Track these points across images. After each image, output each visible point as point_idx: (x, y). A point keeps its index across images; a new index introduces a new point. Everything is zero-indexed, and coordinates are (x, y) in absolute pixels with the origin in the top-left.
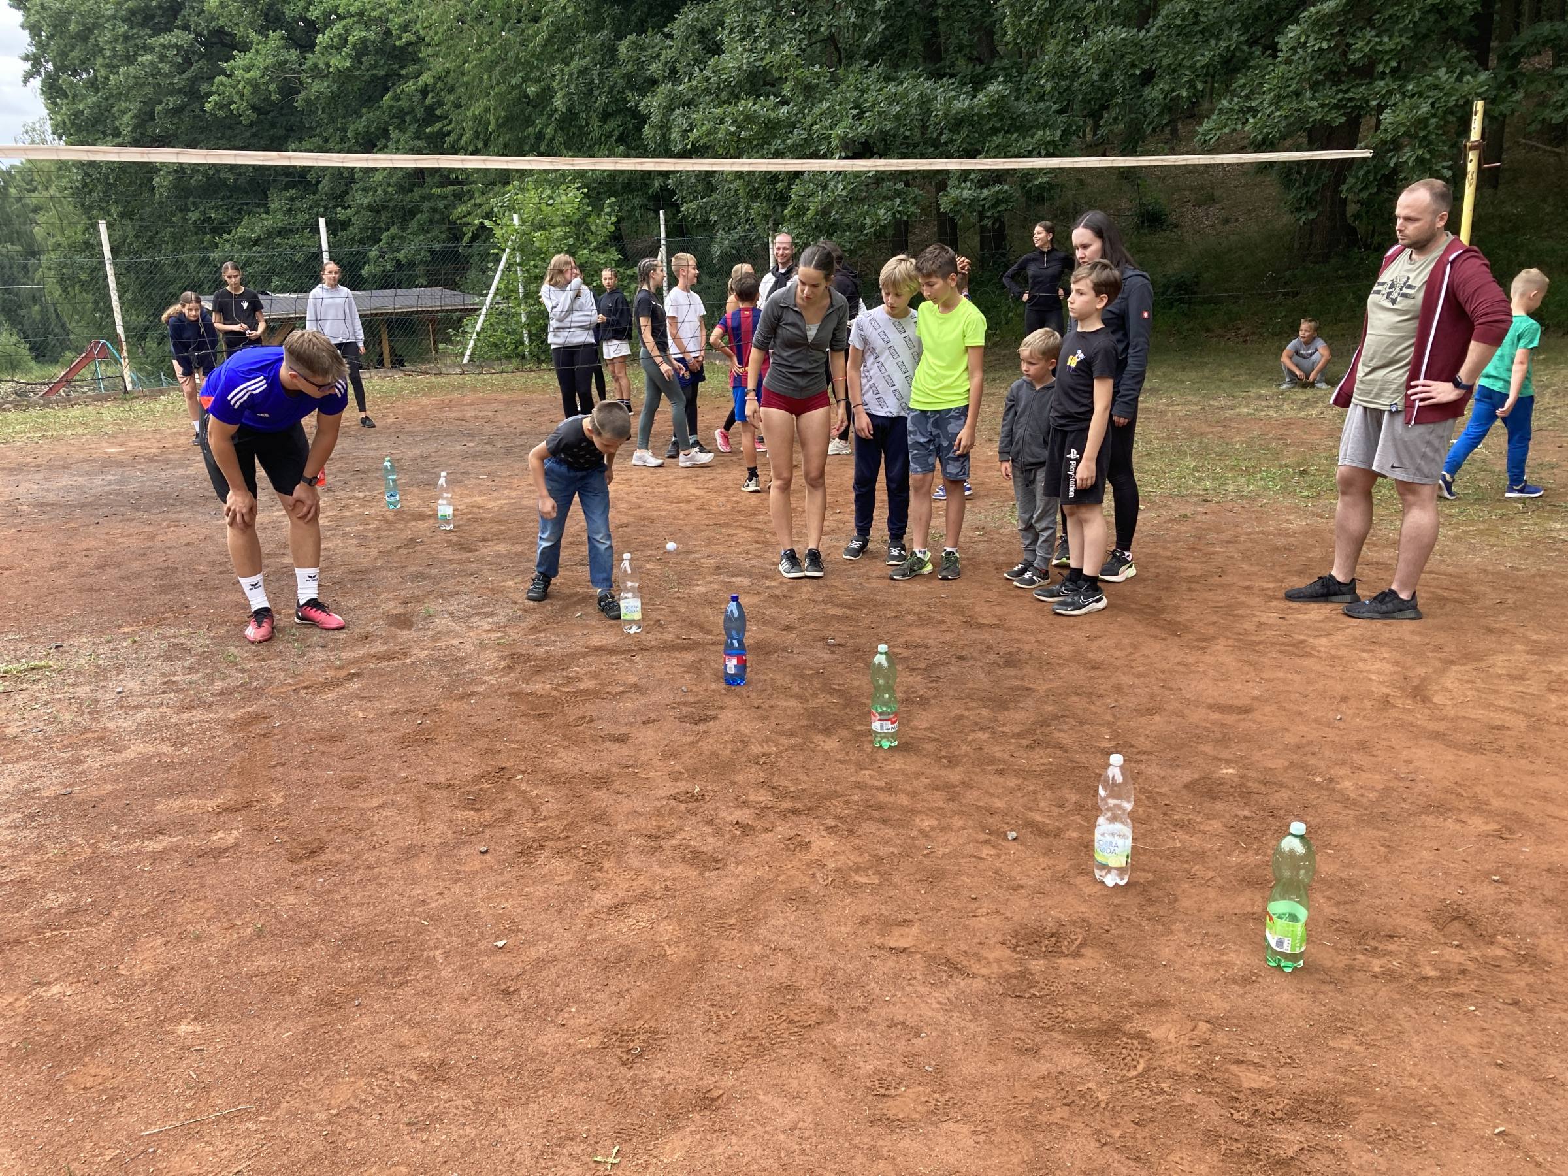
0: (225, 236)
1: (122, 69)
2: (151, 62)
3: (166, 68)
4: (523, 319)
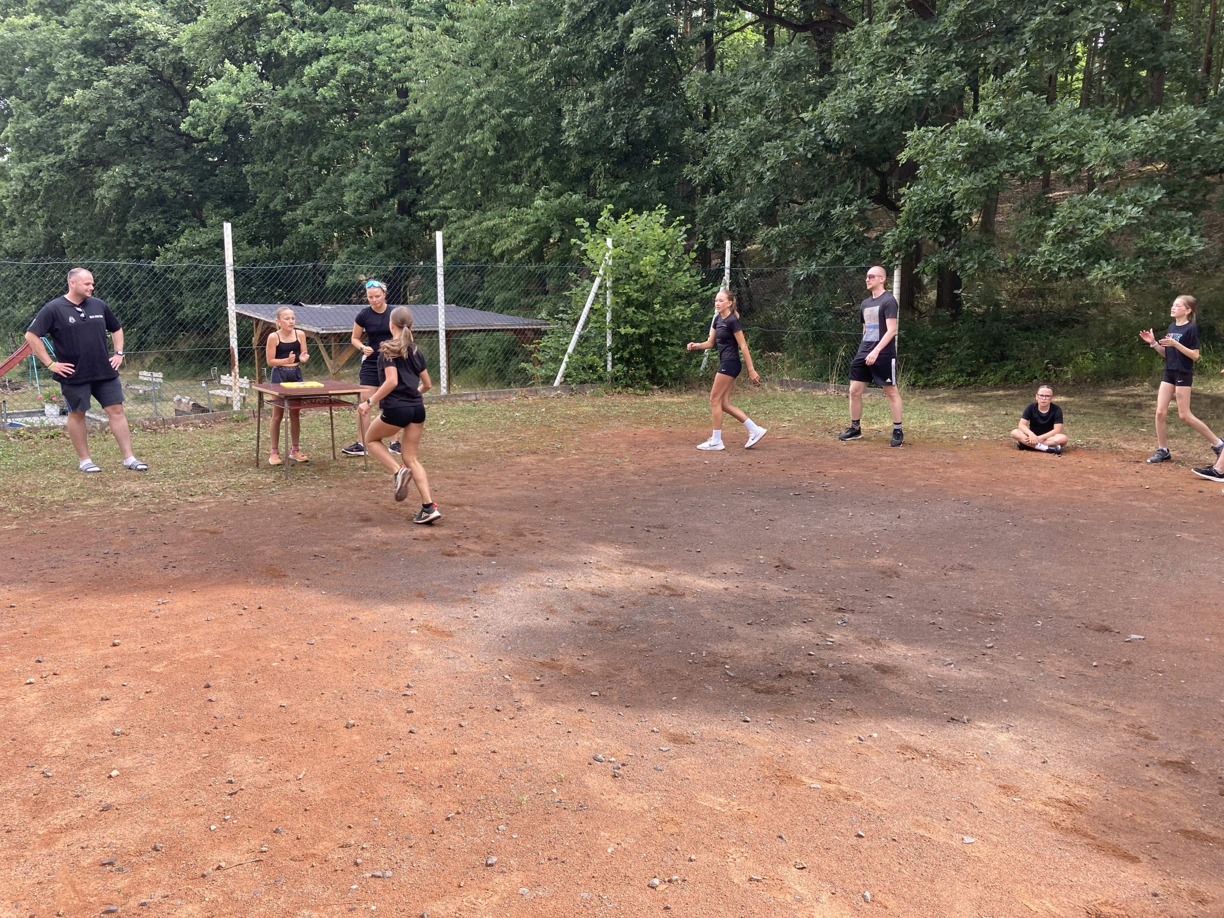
0: (167, 246)
1: (79, 92)
2: (107, 87)
3: (119, 92)
4: (609, 343)
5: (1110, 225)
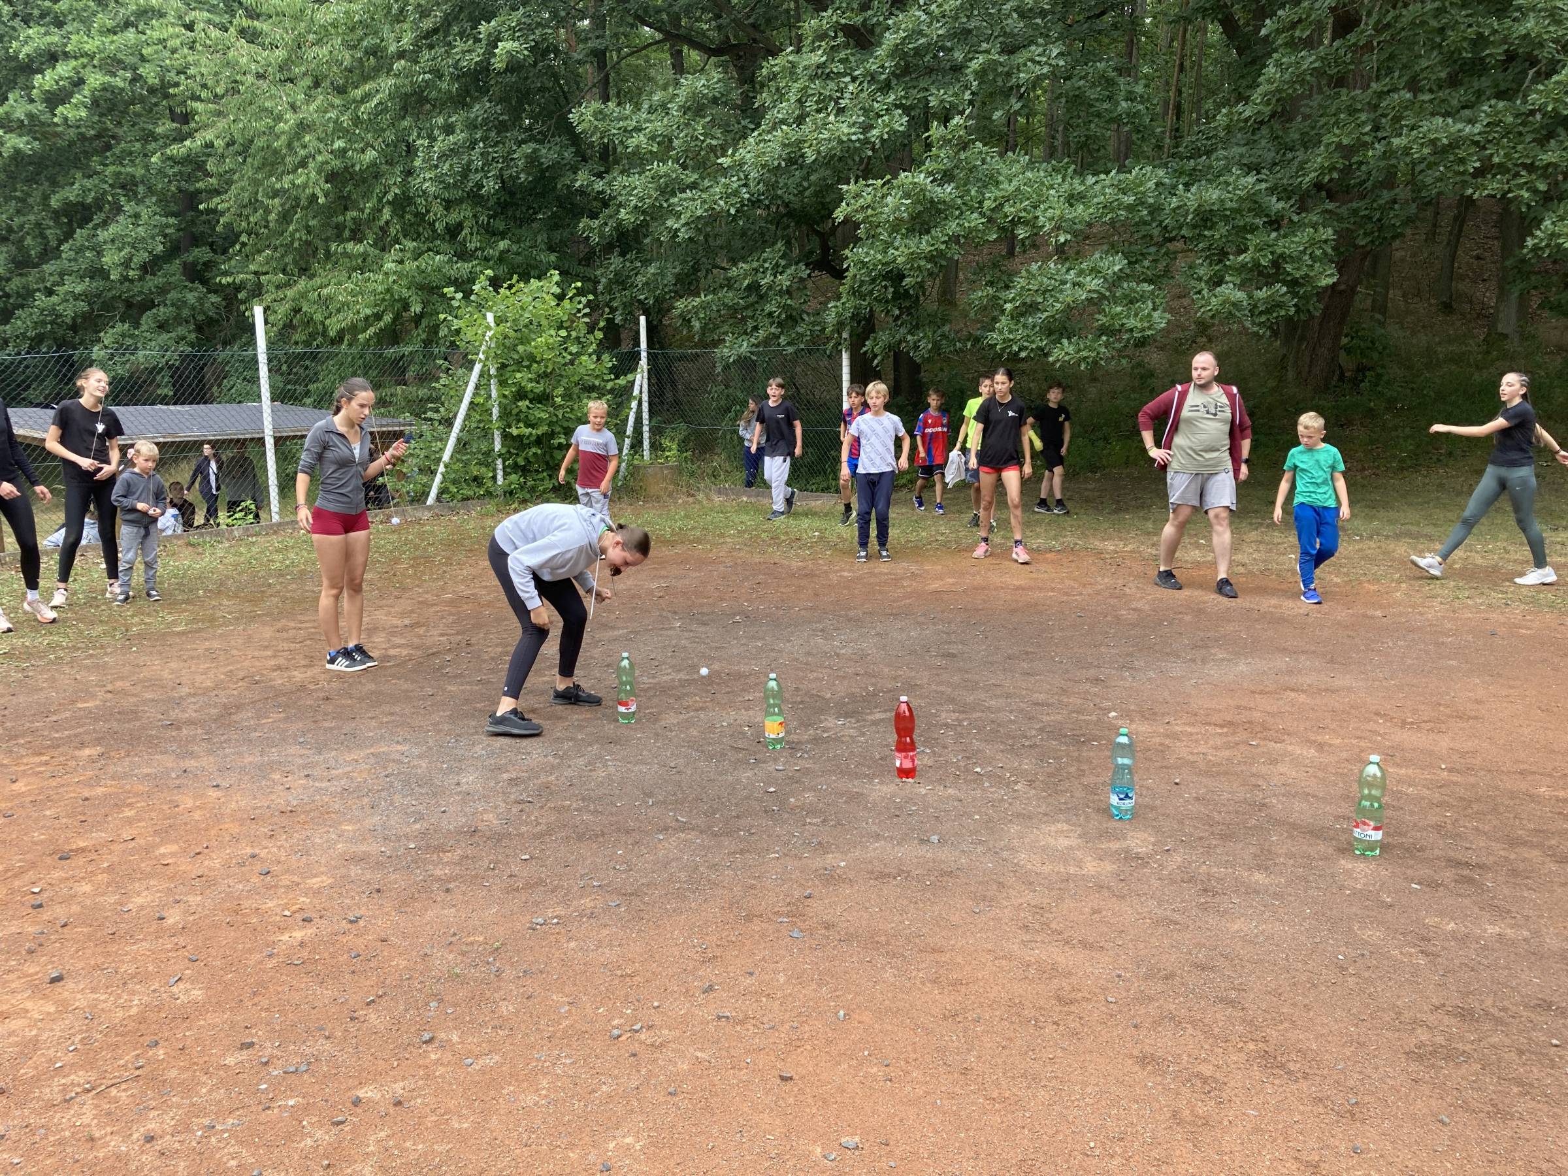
4: (498, 446)
5: (1069, 299)
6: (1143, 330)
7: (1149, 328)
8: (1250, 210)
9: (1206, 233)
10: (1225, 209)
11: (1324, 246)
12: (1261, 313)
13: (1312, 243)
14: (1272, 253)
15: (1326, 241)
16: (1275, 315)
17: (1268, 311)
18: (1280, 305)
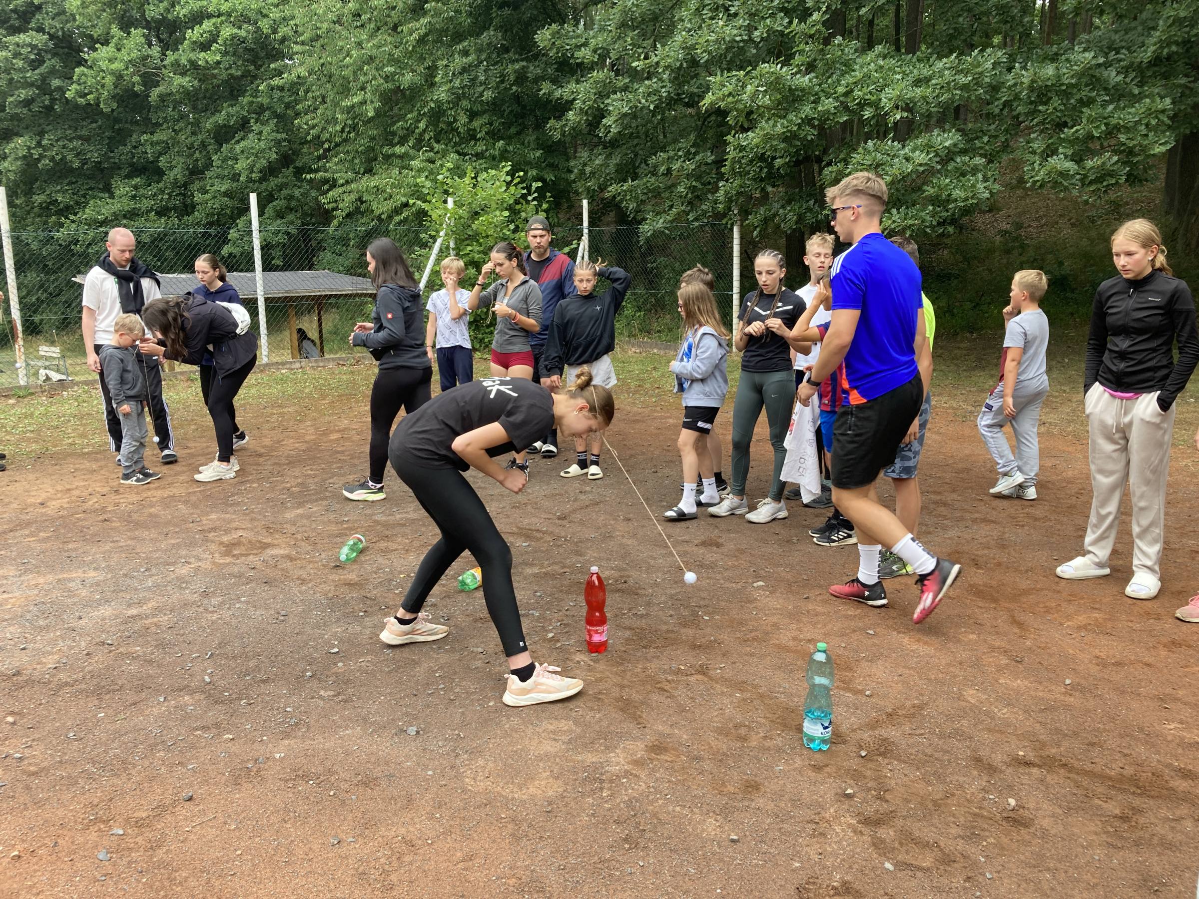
6: (966, 199)
7: (972, 198)
8: (1087, 85)
9: (1040, 108)
10: (1062, 84)
11: (1161, 117)
12: (1091, 183)
13: (1149, 113)
14: (1106, 125)
15: (1163, 111)
16: (1105, 184)
17: (1099, 180)
18: (1111, 174)
